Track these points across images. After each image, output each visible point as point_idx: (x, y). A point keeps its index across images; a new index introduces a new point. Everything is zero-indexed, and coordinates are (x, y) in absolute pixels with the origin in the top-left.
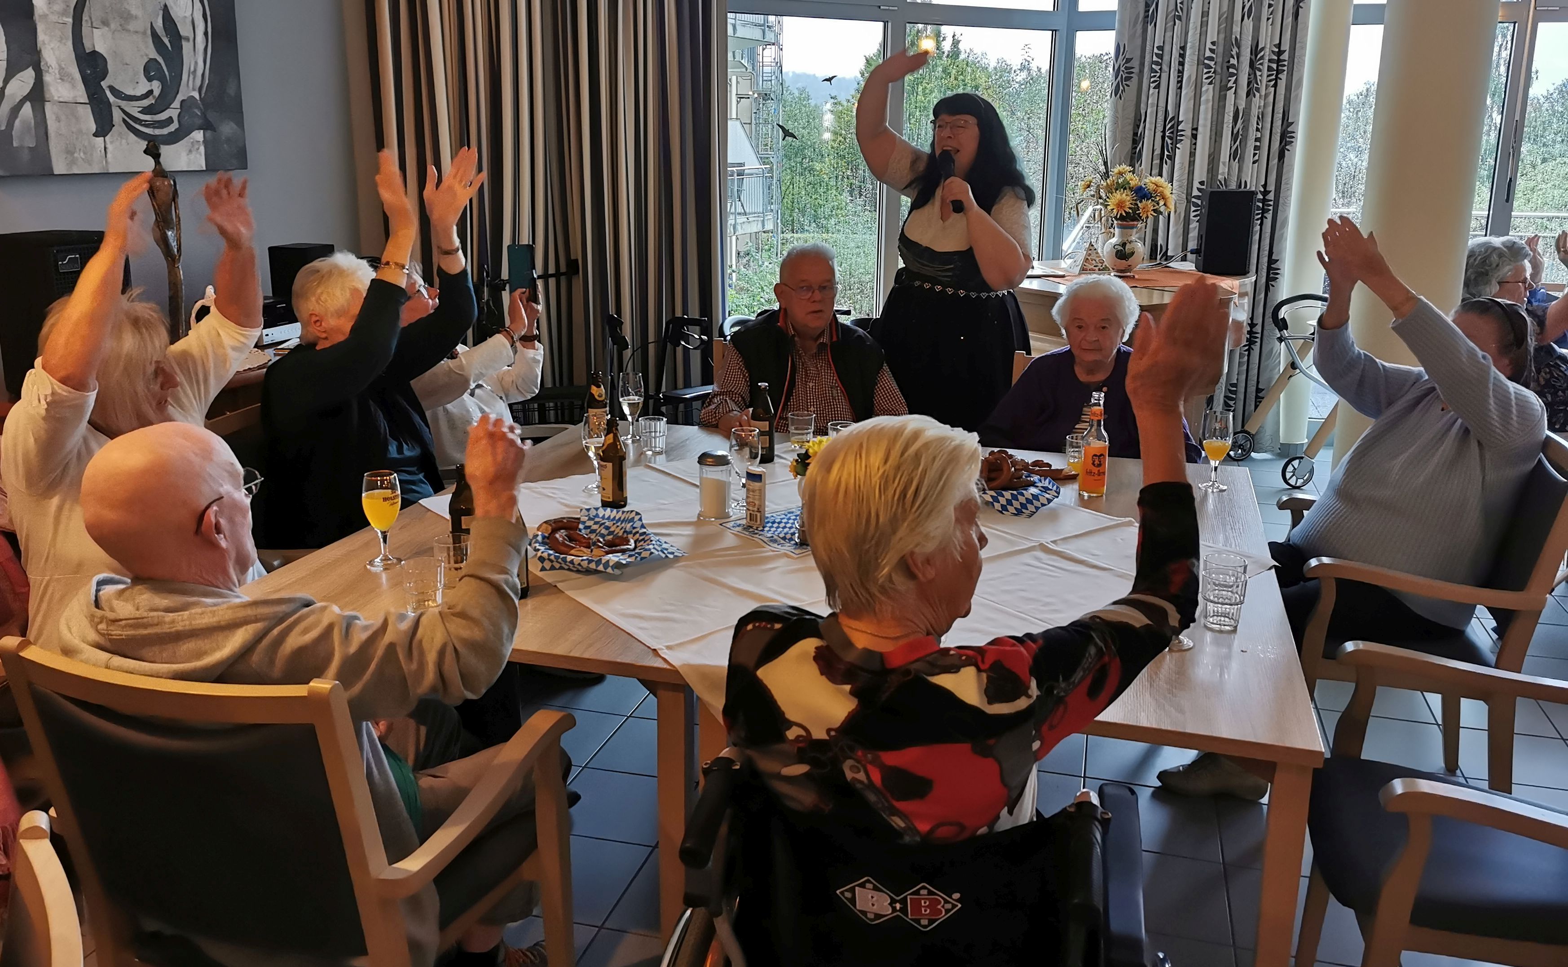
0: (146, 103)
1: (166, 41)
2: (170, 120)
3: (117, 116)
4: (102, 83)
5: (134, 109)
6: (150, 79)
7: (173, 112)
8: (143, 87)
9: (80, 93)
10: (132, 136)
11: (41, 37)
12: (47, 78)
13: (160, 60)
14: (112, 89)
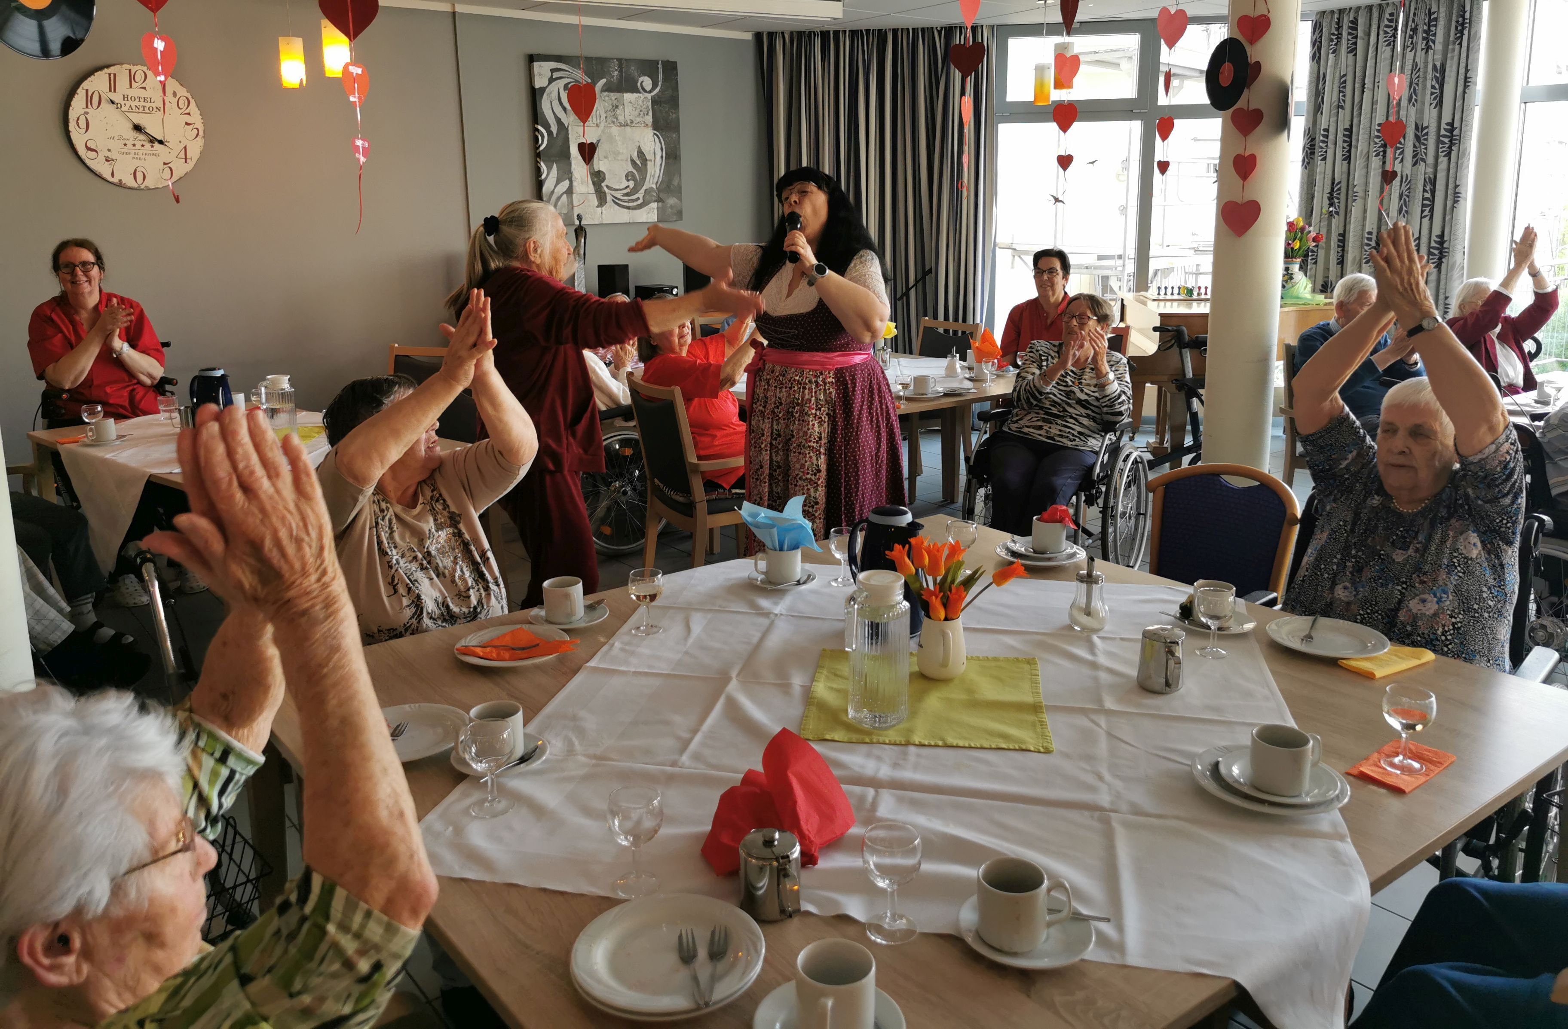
0: (625, 191)
1: (638, 162)
2: (638, 199)
3: (609, 198)
4: (603, 184)
5: (618, 195)
6: (628, 180)
7: (640, 194)
8: (625, 184)
9: (591, 189)
10: (616, 206)
11: (573, 166)
12: (575, 184)
13: (635, 171)
14: (607, 186)
